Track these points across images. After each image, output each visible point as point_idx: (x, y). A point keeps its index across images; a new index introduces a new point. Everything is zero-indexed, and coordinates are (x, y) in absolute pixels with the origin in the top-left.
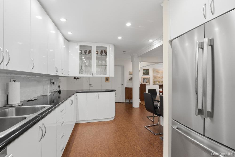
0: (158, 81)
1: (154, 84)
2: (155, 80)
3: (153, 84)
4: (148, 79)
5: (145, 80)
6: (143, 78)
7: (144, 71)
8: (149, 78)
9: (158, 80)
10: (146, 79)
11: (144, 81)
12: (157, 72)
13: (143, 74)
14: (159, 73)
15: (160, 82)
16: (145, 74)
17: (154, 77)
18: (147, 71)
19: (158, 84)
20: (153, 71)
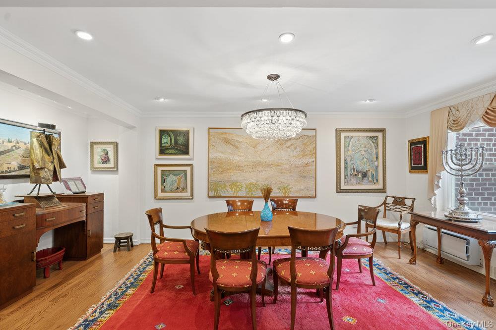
0: (234, 184)
1: (212, 194)
2: (216, 178)
3: (209, 197)
4: (185, 171)
5: (171, 179)
6: (159, 169)
7: (166, 140)
8: (188, 169)
9: (234, 178)
10: (175, 175)
11: (163, 181)
12: (227, 141)
13: (163, 151)
14: (237, 148)
15: (244, 189)
16: (168, 152)
17: (215, 165)
18: (181, 140)
19: (234, 194)
20: (211, 138)
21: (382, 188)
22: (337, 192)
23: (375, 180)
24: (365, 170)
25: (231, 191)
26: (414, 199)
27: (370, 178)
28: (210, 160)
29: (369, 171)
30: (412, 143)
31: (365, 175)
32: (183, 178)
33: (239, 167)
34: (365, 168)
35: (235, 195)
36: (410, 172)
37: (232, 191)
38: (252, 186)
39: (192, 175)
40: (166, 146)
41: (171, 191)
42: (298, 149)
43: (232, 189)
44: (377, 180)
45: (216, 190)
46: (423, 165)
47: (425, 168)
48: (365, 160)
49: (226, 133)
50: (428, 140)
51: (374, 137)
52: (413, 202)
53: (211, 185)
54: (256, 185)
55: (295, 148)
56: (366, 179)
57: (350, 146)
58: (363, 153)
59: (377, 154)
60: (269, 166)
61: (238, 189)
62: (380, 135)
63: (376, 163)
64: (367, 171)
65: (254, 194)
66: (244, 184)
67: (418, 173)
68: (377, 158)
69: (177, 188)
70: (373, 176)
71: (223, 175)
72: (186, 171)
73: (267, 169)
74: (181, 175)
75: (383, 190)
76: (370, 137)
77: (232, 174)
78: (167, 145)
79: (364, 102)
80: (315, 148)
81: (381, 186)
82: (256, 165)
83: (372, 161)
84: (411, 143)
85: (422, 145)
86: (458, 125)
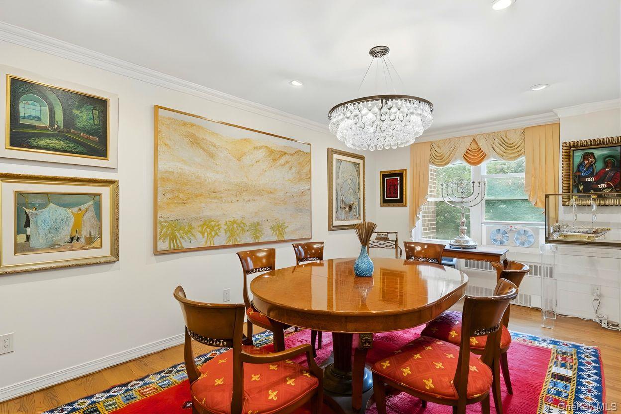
0: (206, 224)
1: (163, 246)
2: (167, 214)
3: (157, 253)
4: (95, 195)
5: (50, 215)
7: (35, 111)
8: (105, 192)
9: (207, 213)
10: (65, 206)
12: (195, 141)
13: (21, 137)
14: (212, 156)
15: (222, 233)
16: (41, 142)
17: (169, 186)
18: (85, 117)
19: (206, 242)
20: (162, 128)
22: (330, 230)
24: (351, 203)
25: (201, 236)
26: (396, 234)
27: (355, 212)
28: (159, 176)
29: (354, 203)
30: (385, 175)
31: (351, 208)
32: (90, 214)
33: (214, 193)
34: (351, 200)
35: (208, 245)
36: (381, 206)
37: (203, 237)
38: (235, 226)
39: (116, 205)
40: (33, 127)
41: (53, 247)
42: (294, 169)
43: (203, 235)
44: (359, 215)
45: (173, 238)
46: (398, 197)
47: (401, 201)
48: (351, 190)
49: (192, 125)
50: (404, 173)
51: (357, 164)
53: (163, 228)
54: (242, 225)
55: (290, 168)
56: (351, 214)
57: (340, 172)
58: (350, 181)
59: (359, 184)
60: (259, 192)
61: (213, 233)
62: (361, 162)
63: (359, 195)
65: (239, 240)
66: (222, 223)
67: (393, 206)
68: (359, 189)
69: (72, 239)
71: (187, 206)
72: (99, 195)
73: (256, 198)
74: (84, 207)
76: (354, 163)
77: (203, 204)
78: (38, 124)
80: (310, 171)
82: (243, 190)
83: (355, 192)
84: (383, 175)
85: (398, 178)
86: (441, 160)
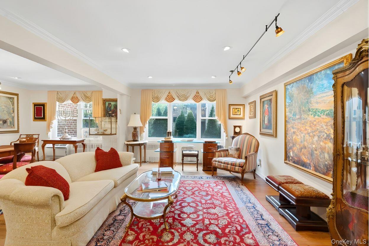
21: (17, 130)
23: (12, 125)
24: (5, 119)
26: (39, 135)
27: (9, 124)
29: (8, 119)
31: (5, 122)
34: (5, 117)
36: (34, 121)
44: (14, 125)
46: (42, 117)
47: (44, 119)
48: (5, 112)
50: (45, 105)
51: (11, 98)
52: (39, 136)
56: (5, 125)
58: (4, 107)
59: (13, 109)
62: (15, 97)
63: (13, 115)
64: (6, 119)
67: (40, 121)
68: (13, 111)
70: (11, 122)
75: (17, 132)
76: (9, 97)
79: (14, 78)
81: (16, 129)
83: (10, 113)
84: (34, 105)
85: (42, 107)
86: (61, 100)
